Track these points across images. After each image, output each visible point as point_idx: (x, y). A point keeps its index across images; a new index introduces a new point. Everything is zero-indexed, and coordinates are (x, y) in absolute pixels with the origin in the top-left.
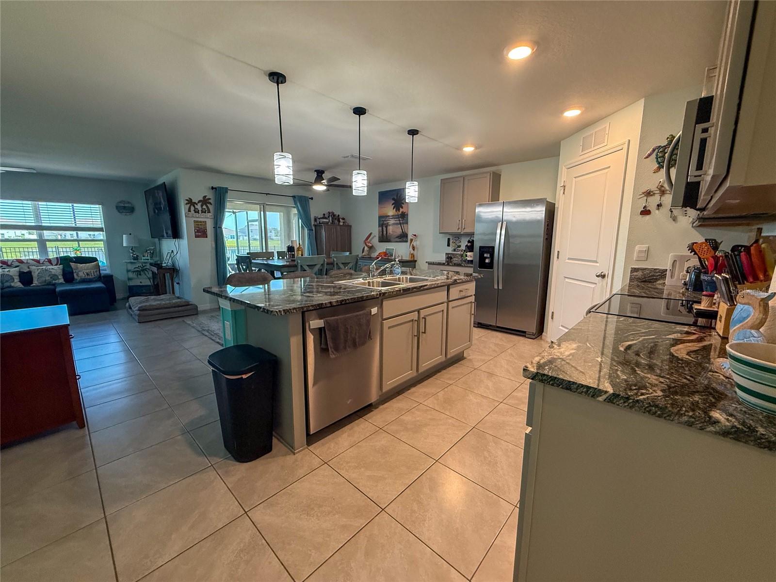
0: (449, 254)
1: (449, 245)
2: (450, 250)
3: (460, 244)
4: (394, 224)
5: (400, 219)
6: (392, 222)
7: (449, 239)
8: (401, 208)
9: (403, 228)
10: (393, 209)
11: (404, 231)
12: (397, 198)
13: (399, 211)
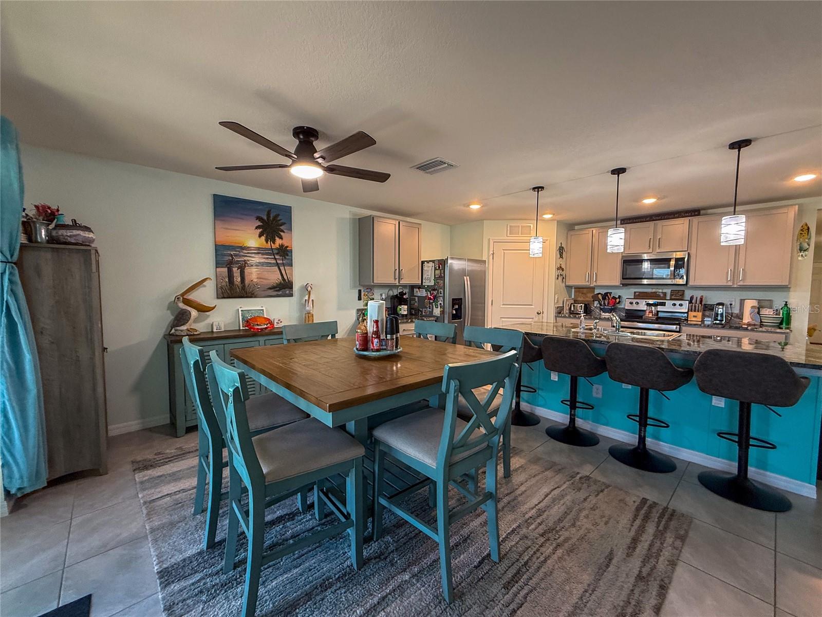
1: (360, 299)
2: (361, 304)
3: (373, 297)
4: (262, 264)
5: (277, 257)
6: (256, 259)
7: (360, 291)
8: (277, 239)
9: (283, 272)
10: (260, 236)
11: (285, 277)
12: (268, 219)
13: (274, 243)
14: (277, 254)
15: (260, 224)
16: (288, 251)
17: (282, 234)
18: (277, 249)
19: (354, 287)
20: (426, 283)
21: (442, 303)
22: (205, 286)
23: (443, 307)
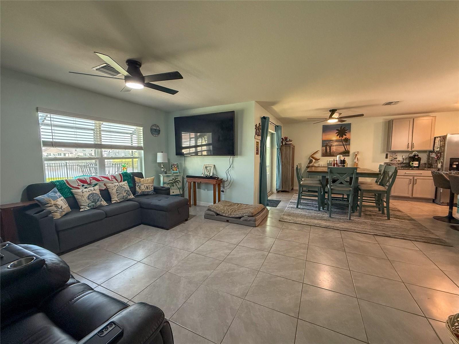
0: (388, 163)
1: (387, 157)
2: (387, 161)
3: (396, 157)
5: (343, 142)
7: (387, 155)
8: (344, 136)
9: (346, 147)
10: (337, 136)
11: (346, 149)
12: (341, 130)
13: (343, 138)
14: (344, 141)
15: (338, 132)
16: (348, 140)
17: (346, 134)
19: (384, 152)
22: (318, 153)
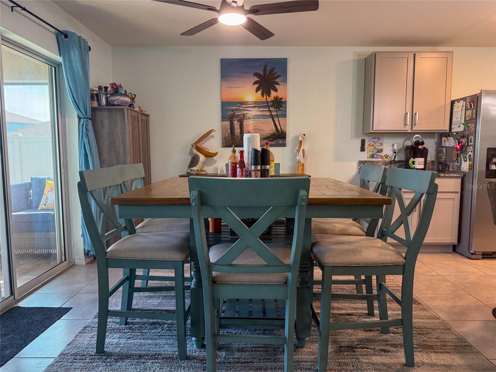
0: (365, 162)
1: (363, 149)
2: (364, 156)
7: (363, 142)
9: (277, 123)
10: (257, 91)
11: (279, 128)
12: (264, 74)
13: (269, 96)
14: (272, 106)
15: (257, 79)
16: (282, 102)
17: (277, 86)
18: (272, 101)
19: (357, 136)
20: (455, 129)
21: (472, 154)
23: (472, 159)
